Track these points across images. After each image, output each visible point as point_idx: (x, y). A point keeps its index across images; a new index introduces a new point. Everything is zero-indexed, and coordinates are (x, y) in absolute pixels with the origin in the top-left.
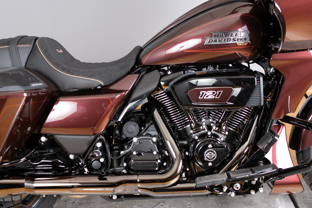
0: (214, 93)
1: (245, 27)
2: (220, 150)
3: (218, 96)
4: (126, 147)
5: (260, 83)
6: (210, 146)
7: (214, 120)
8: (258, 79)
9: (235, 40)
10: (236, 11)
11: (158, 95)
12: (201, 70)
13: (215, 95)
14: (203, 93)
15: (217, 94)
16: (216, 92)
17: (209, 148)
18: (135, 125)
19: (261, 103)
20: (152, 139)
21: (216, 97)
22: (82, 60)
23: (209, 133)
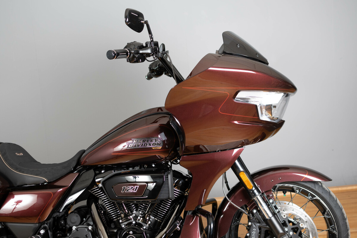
0: (132, 188)
1: (163, 133)
2: (139, 235)
3: (135, 190)
4: (68, 234)
5: (168, 179)
6: (131, 232)
7: (142, 212)
8: (167, 176)
9: (150, 145)
10: (157, 121)
11: (94, 190)
12: (128, 169)
13: (133, 190)
14: (124, 188)
15: (134, 188)
16: (134, 187)
17: (130, 234)
18: (77, 216)
19: (169, 196)
20: (88, 228)
21: (134, 191)
22: (42, 163)
23: (134, 222)
